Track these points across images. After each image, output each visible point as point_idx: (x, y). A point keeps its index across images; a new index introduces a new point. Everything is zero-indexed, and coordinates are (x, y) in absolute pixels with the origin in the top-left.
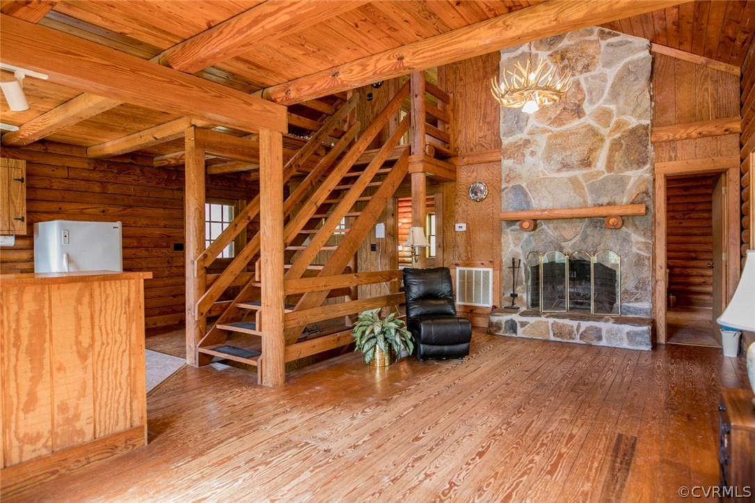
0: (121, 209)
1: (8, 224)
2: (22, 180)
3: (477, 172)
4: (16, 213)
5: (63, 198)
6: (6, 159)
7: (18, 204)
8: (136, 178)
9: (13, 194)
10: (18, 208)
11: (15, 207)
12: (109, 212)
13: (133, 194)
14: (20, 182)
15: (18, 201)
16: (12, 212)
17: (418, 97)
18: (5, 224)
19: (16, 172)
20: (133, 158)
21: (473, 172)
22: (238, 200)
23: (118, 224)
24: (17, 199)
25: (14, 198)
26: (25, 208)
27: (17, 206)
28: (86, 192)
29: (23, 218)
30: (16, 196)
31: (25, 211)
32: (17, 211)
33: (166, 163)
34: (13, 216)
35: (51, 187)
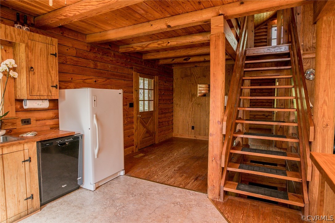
0: (104, 80)
1: (47, 90)
2: (55, 55)
3: (310, 63)
4: (52, 82)
5: (73, 71)
6: (45, 36)
7: (54, 74)
8: (111, 59)
9: (50, 66)
10: (53, 78)
11: (51, 77)
12: (98, 82)
13: (110, 70)
14: (54, 56)
15: (53, 72)
16: (50, 80)
17: (299, 16)
18: (45, 91)
19: (51, 48)
20: (110, 46)
21: (308, 63)
22: (155, 76)
23: (121, 91)
24: (53, 70)
25: (51, 69)
26: (58, 78)
27: (53, 75)
28: (86, 67)
29: (57, 85)
30: (52, 67)
31: (58, 80)
32: (53, 80)
33: (132, 49)
34: (50, 85)
35: (66, 62)
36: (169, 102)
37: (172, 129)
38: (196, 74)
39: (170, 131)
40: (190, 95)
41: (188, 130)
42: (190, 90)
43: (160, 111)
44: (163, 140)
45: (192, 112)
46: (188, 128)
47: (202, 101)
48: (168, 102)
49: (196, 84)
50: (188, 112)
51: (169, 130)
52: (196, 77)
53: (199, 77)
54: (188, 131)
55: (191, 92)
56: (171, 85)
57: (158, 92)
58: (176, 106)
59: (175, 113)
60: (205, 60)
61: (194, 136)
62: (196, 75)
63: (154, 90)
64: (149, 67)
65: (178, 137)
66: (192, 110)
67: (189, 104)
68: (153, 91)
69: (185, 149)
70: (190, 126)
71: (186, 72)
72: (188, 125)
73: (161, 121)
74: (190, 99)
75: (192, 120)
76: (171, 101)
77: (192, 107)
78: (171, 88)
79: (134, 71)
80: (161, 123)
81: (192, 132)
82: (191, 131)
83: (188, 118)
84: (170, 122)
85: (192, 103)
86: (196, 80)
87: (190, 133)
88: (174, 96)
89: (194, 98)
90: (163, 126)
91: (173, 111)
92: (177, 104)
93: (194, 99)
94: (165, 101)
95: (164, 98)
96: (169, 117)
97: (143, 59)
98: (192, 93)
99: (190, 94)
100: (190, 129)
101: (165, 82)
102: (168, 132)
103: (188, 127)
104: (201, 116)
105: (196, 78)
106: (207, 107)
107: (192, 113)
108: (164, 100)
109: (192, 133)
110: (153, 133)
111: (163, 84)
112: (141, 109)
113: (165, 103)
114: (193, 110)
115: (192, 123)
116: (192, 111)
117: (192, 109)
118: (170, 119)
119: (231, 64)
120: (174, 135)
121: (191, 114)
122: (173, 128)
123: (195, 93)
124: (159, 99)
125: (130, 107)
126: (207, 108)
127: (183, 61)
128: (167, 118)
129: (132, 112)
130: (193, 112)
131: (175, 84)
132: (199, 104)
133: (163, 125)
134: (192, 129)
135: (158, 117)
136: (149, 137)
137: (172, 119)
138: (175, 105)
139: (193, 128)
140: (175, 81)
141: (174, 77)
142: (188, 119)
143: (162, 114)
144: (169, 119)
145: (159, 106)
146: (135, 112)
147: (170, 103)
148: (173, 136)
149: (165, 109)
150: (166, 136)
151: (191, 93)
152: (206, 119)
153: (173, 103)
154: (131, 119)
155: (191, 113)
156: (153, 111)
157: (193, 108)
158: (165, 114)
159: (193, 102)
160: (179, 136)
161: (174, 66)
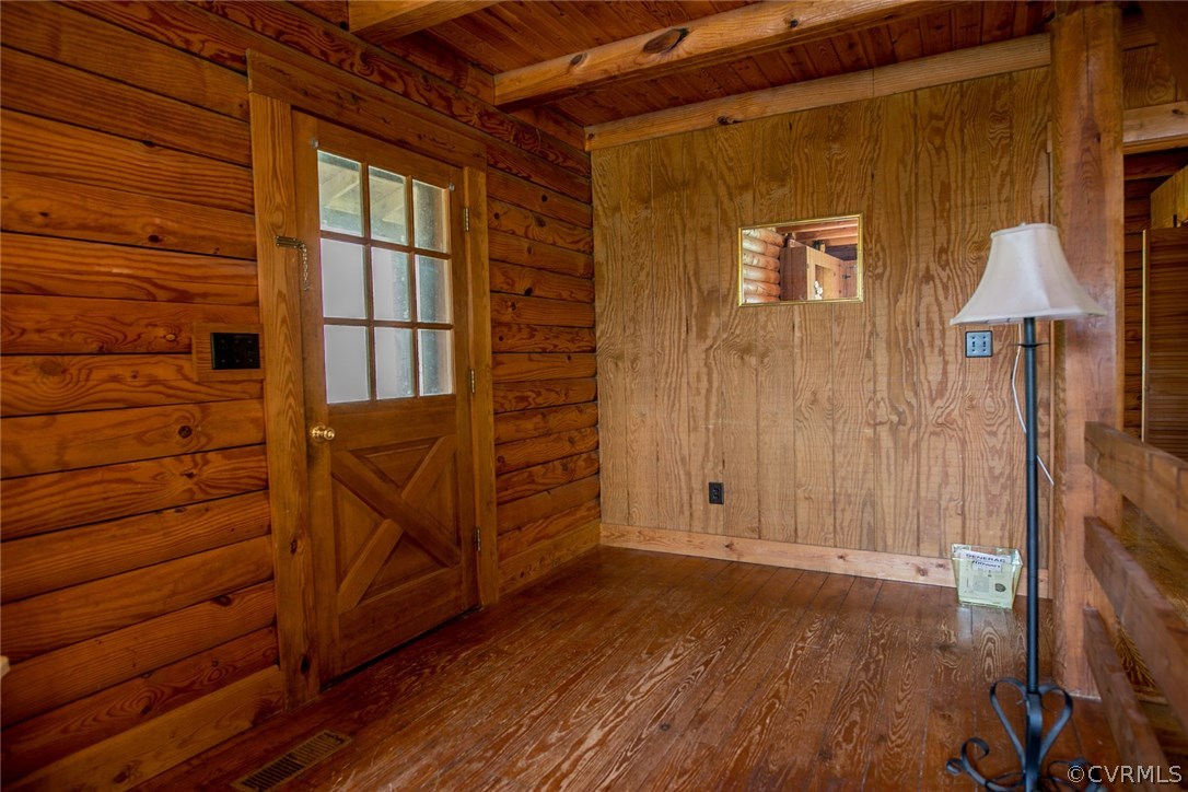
22: (459, 167)
36: (572, 341)
37: (592, 503)
38: (726, 172)
39: (582, 512)
40: (695, 301)
41: (686, 507)
42: (691, 267)
43: (511, 395)
44: (533, 576)
45: (707, 399)
46: (686, 498)
47: (764, 327)
48: (562, 343)
49: (729, 229)
50: (684, 400)
51: (578, 506)
52: (728, 187)
53: (745, 187)
54: (687, 513)
55: (697, 279)
56: (580, 246)
57: (486, 274)
58: (611, 365)
59: (606, 410)
60: (793, 24)
61: (725, 540)
62: (722, 177)
63: (457, 256)
64: (406, 94)
65: (631, 545)
66: (704, 384)
67: (685, 351)
68: (446, 264)
69: (667, 662)
70: (697, 485)
71: (666, 162)
72: (688, 474)
73: (514, 456)
74: (694, 323)
75: (707, 444)
76: (582, 340)
77: (705, 370)
78: (581, 260)
79: (261, 90)
80: (519, 469)
81: (712, 516)
82: (706, 512)
83: (684, 436)
84: (581, 463)
85: (704, 346)
86: (726, 200)
87: (697, 526)
88: (598, 310)
89: (718, 315)
90: (534, 487)
91: (596, 399)
92: (618, 358)
93: (714, 321)
94: (539, 336)
95: (530, 316)
96: (575, 434)
97: (353, 28)
98: (706, 288)
99: (695, 291)
100: (700, 498)
101: (541, 224)
102: (569, 519)
103: (684, 491)
104: (762, 424)
105: (722, 191)
106: (799, 363)
107: (707, 406)
108: (532, 330)
109: (712, 522)
110: (459, 543)
111: (521, 232)
112: (343, 385)
113: (544, 351)
114: (715, 385)
115: (710, 465)
116: (709, 391)
117: (710, 381)
118: (581, 446)
119: (954, 84)
120: (603, 533)
121: (703, 414)
122: (599, 495)
123: (725, 285)
124: (496, 324)
125: (219, 366)
126: (798, 370)
127: (641, 59)
128: (558, 439)
129: (255, 404)
130: (714, 399)
131: (604, 239)
132: (746, 351)
133: (533, 482)
134: (712, 501)
135: (491, 436)
136: (423, 571)
137: (590, 443)
138: (605, 364)
139: (716, 493)
140: (603, 220)
141: (596, 202)
142: (685, 443)
143: (524, 413)
144: (572, 441)
145: (496, 364)
146: (278, 406)
147: (573, 347)
148: (604, 542)
149: (549, 384)
150: (556, 547)
151: (699, 289)
152: (799, 435)
153: (593, 350)
154: (234, 463)
155: (701, 407)
156: (453, 397)
157: (715, 376)
158: (544, 416)
159: (715, 339)
160: (633, 543)
161: (592, 136)
